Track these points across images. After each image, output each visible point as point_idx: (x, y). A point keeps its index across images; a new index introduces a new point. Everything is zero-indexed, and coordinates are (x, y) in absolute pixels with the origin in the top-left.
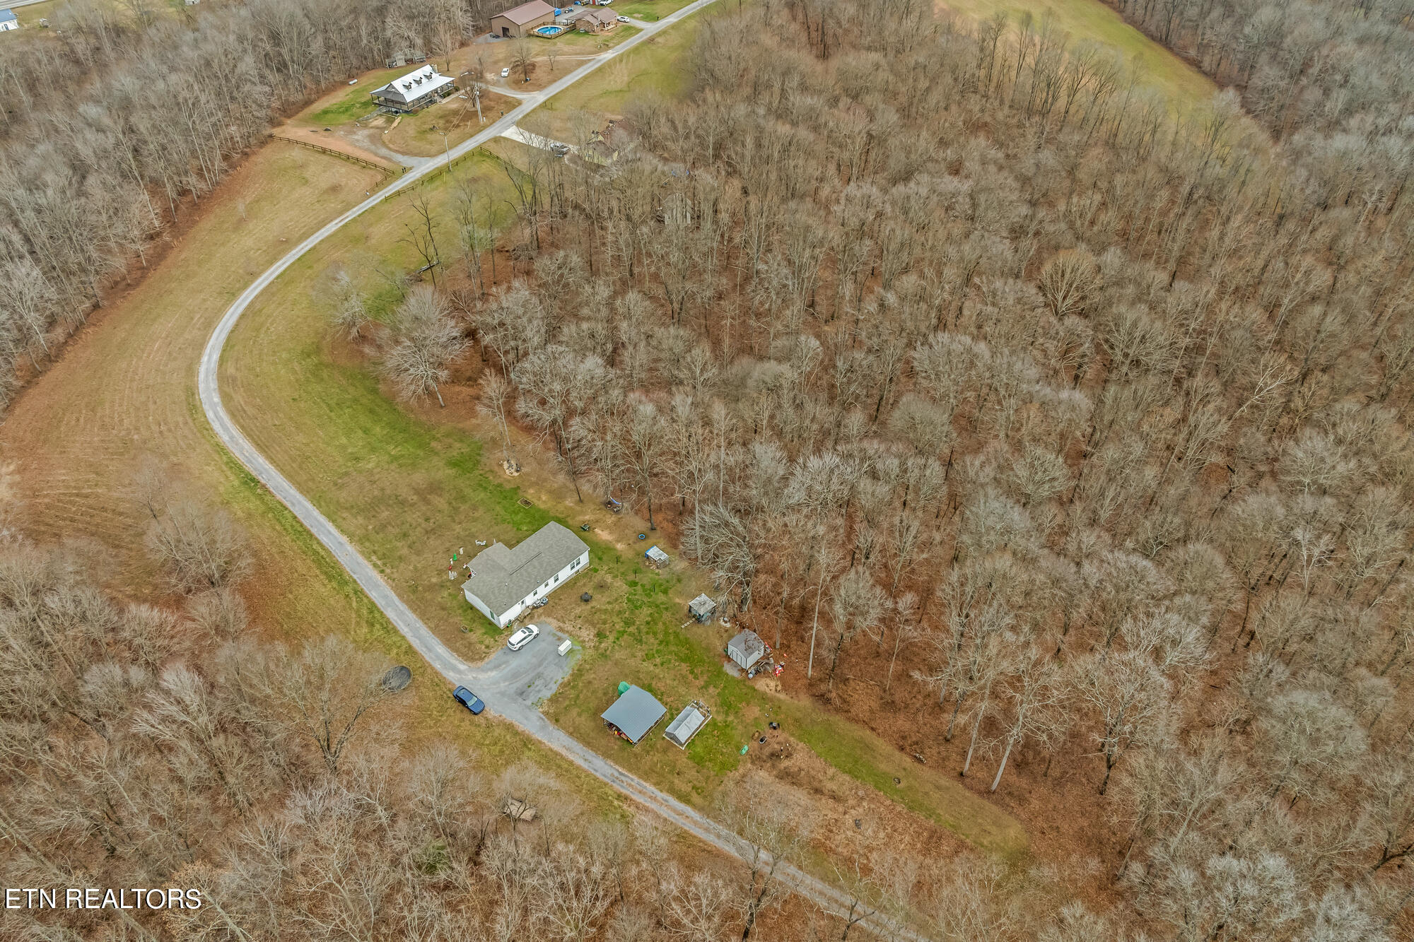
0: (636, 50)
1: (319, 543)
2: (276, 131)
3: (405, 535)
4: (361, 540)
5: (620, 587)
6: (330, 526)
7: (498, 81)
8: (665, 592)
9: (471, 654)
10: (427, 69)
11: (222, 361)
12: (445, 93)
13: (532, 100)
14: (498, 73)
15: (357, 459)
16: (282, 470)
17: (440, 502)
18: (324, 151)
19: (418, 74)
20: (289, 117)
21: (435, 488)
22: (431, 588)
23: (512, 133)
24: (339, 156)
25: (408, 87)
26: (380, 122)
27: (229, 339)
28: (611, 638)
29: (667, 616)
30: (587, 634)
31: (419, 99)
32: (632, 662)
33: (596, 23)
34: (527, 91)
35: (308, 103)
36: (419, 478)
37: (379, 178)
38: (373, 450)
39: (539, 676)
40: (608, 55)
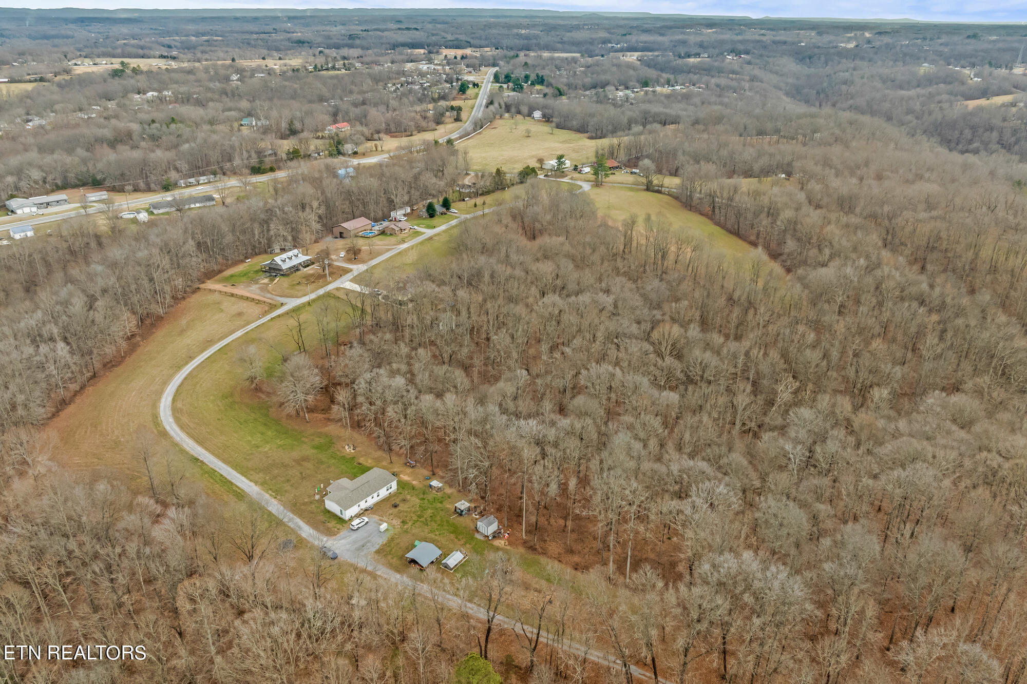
0: (422, 243)
1: (237, 487)
2: (202, 286)
3: (288, 481)
4: (263, 484)
5: (415, 501)
6: (243, 479)
7: (339, 258)
8: (441, 502)
9: (330, 533)
10: (296, 251)
11: (174, 400)
12: (306, 265)
13: (358, 268)
14: (338, 255)
15: (258, 447)
16: (213, 454)
17: (309, 465)
18: (232, 295)
19: (290, 254)
20: (209, 279)
21: (305, 459)
22: (305, 504)
23: (349, 285)
24: (242, 298)
25: (284, 261)
26: (266, 281)
27: (177, 390)
28: (410, 524)
29: (442, 513)
30: (397, 522)
31: (290, 268)
32: (422, 534)
33: (397, 229)
34: (355, 264)
35: (220, 271)
36: (296, 454)
37: (267, 308)
38: (267, 442)
39: (369, 541)
40: (405, 246)
